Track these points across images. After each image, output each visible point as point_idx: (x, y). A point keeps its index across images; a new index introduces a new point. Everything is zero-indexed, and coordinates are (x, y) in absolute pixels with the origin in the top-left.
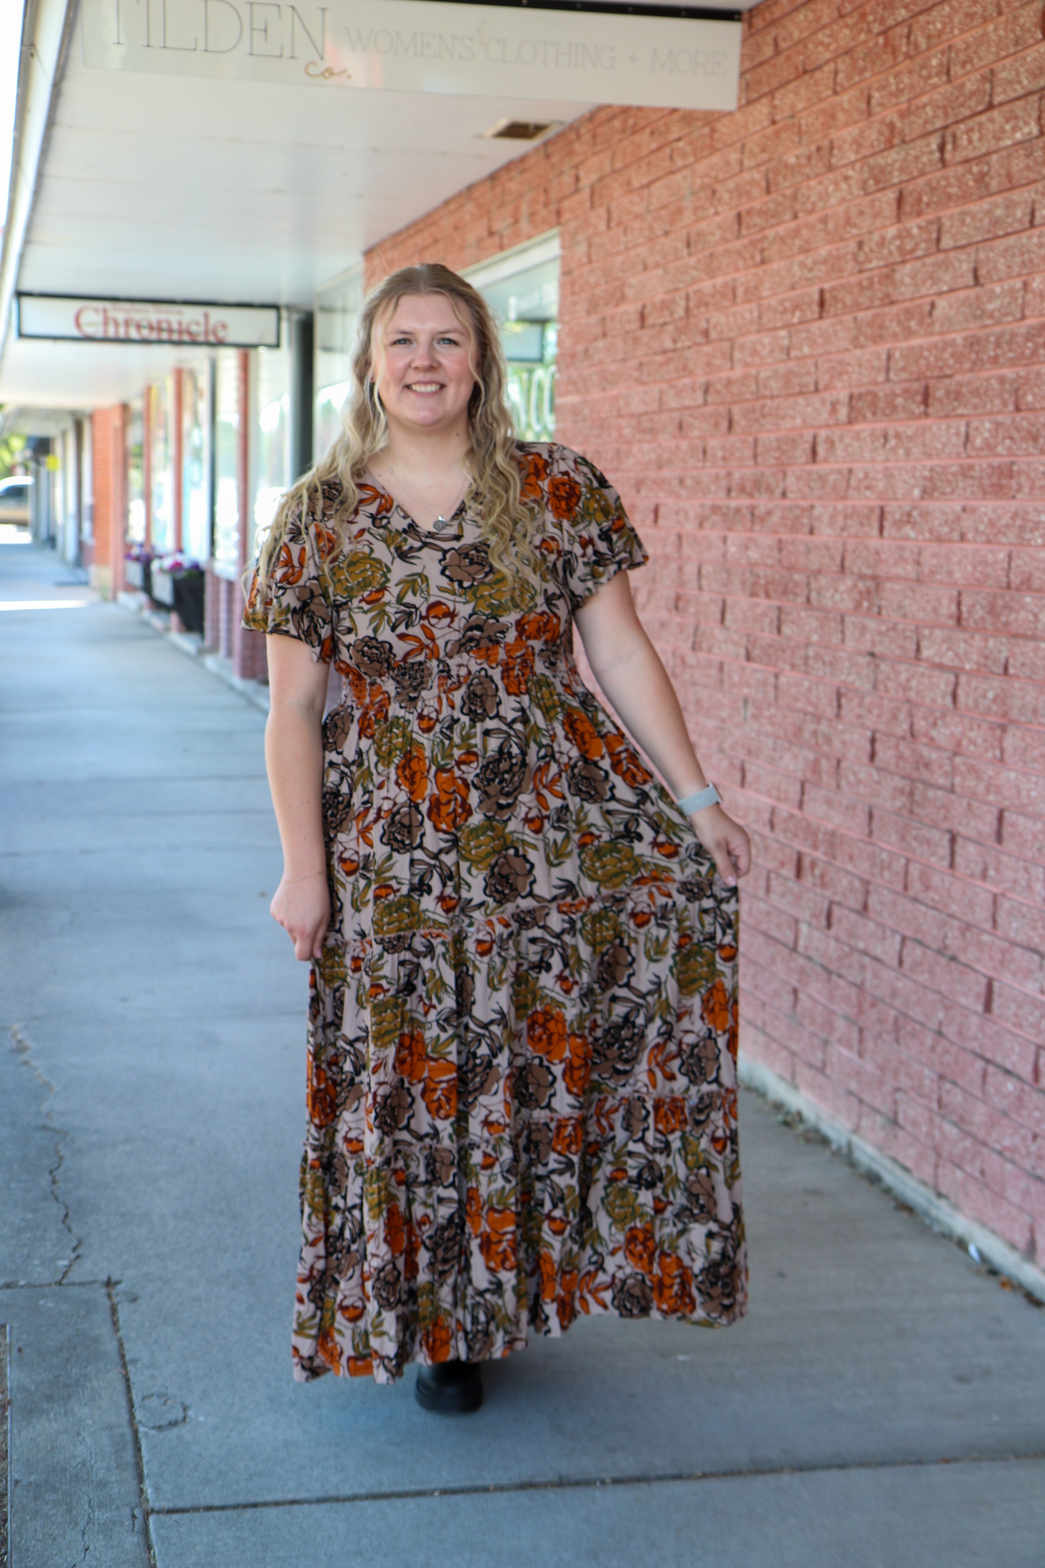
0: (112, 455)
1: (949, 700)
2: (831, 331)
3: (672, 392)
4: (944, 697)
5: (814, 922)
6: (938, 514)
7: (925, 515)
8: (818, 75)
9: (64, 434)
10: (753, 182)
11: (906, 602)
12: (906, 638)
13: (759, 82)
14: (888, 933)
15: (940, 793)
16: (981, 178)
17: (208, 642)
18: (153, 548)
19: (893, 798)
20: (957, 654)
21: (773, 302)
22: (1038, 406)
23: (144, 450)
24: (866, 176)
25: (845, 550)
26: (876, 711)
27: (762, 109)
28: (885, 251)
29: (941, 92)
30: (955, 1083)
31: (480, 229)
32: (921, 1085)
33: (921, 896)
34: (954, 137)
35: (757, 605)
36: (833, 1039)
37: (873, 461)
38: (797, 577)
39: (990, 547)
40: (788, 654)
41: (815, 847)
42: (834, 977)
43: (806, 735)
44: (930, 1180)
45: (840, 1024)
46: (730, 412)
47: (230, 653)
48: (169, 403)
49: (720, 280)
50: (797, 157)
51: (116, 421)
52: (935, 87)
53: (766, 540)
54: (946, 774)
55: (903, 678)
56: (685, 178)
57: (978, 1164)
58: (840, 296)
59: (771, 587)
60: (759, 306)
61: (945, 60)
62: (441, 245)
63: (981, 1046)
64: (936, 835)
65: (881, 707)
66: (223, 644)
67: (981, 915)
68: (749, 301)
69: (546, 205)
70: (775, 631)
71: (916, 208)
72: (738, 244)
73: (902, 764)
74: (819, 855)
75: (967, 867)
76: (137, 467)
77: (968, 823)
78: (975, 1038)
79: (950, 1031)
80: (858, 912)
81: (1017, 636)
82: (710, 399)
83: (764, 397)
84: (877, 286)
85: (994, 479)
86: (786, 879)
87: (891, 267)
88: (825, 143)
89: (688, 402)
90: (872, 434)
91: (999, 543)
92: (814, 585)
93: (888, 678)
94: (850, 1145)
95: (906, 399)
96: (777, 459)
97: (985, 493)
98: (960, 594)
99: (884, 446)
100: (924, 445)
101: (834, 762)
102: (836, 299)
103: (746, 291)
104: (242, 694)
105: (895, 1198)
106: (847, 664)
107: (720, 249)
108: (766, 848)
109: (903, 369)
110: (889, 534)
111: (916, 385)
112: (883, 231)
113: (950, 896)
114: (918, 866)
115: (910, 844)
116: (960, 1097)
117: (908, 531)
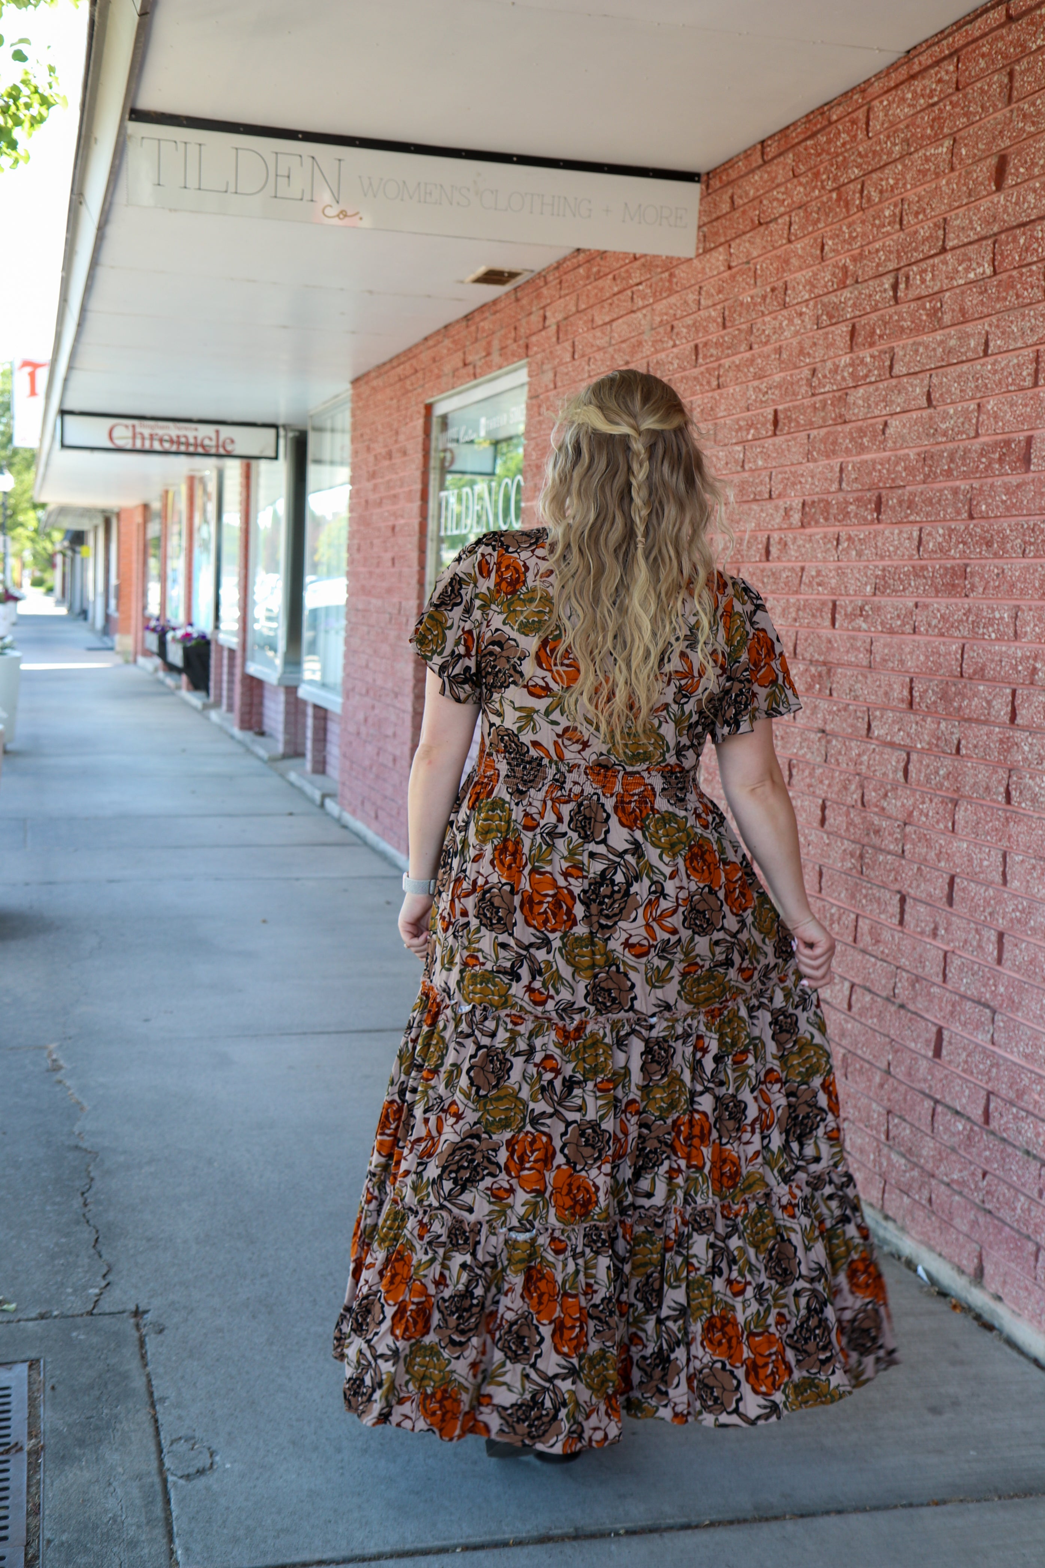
0: (135, 545)
1: (900, 774)
2: (784, 446)
4: (895, 772)
6: (890, 609)
7: (877, 609)
8: (773, 226)
9: (96, 527)
10: (710, 319)
11: (858, 686)
12: (857, 718)
13: (717, 233)
15: (890, 857)
16: (934, 313)
17: (212, 698)
18: (167, 621)
19: (843, 860)
20: (908, 735)
21: (729, 421)
22: (991, 514)
23: (161, 542)
24: (819, 312)
25: (797, 639)
26: (826, 782)
27: (719, 257)
28: (839, 378)
29: (894, 238)
30: (902, 1118)
31: (456, 360)
32: (869, 1118)
33: (870, 948)
34: (907, 277)
37: (825, 560)
39: (942, 639)
44: (878, 1203)
47: (230, 708)
48: (182, 505)
50: (752, 297)
51: (139, 519)
52: (888, 234)
54: (896, 839)
55: (854, 753)
56: (645, 315)
57: (925, 1193)
58: (794, 416)
60: (716, 425)
61: (897, 211)
62: (420, 375)
63: (930, 1087)
64: (886, 895)
65: (833, 777)
66: (225, 701)
67: (932, 969)
68: (705, 420)
69: (516, 340)
71: (869, 340)
72: (696, 372)
73: (852, 830)
75: (917, 926)
76: (155, 556)
77: (918, 886)
78: (925, 1080)
79: (899, 1071)
81: (969, 720)
84: (829, 408)
85: (948, 579)
88: (779, 284)
90: (825, 537)
91: (952, 636)
93: (839, 753)
95: (859, 507)
96: (732, 557)
97: (937, 591)
98: (911, 681)
99: (836, 547)
100: (876, 547)
102: (790, 419)
104: (241, 743)
106: (798, 739)
107: (678, 376)
109: (856, 480)
110: (841, 626)
111: (869, 494)
112: (837, 360)
113: (899, 950)
114: (867, 921)
115: (860, 901)
116: (908, 1132)
117: (861, 623)
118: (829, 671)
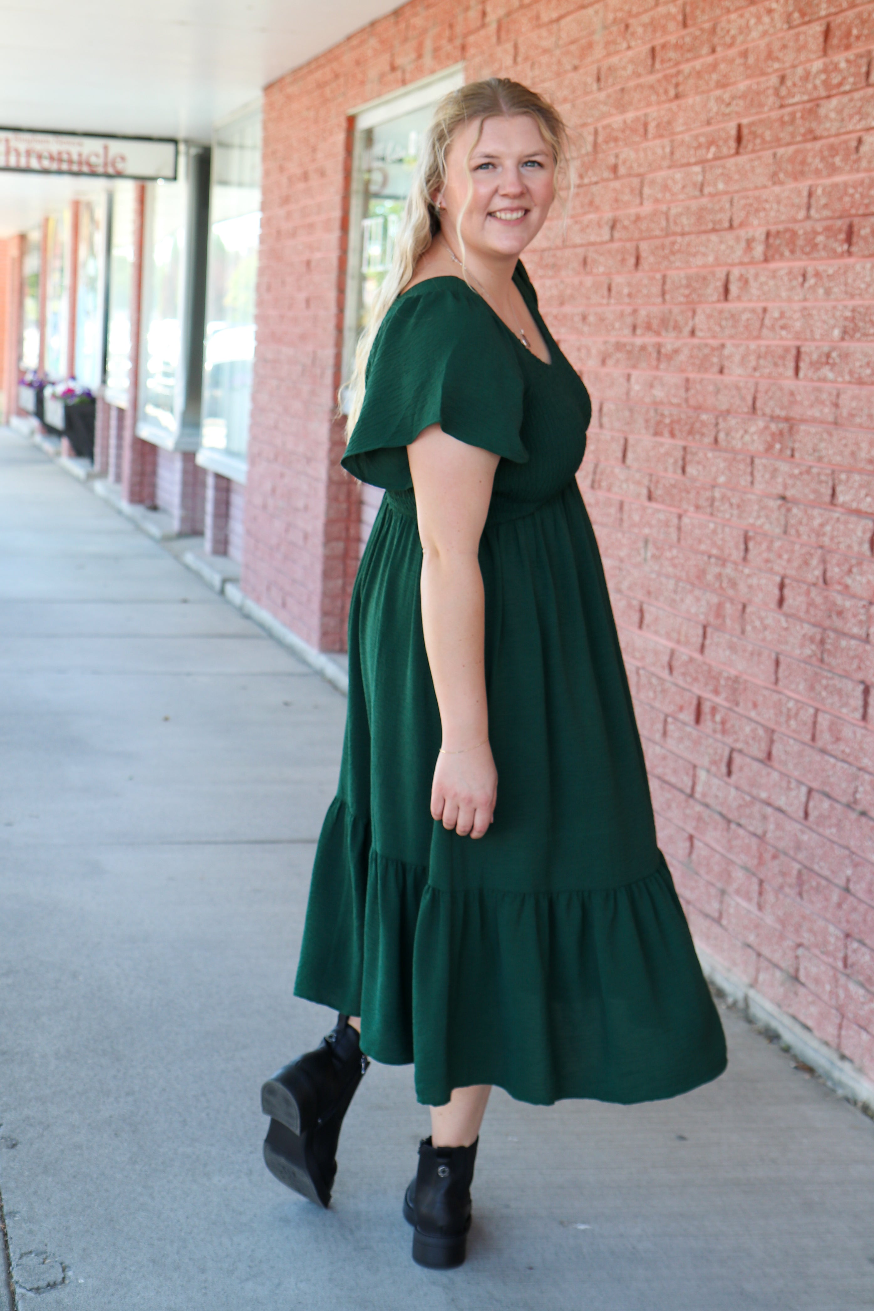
1: (866, 547)
2: (748, 167)
3: (577, 227)
4: (860, 544)
5: (714, 769)
6: (859, 355)
7: (845, 356)
10: (668, 16)
11: (822, 445)
12: (821, 482)
14: (793, 784)
15: (853, 642)
17: (97, 467)
18: (46, 375)
19: (802, 646)
21: (687, 137)
23: (40, 279)
24: (791, 8)
25: (756, 391)
26: (786, 556)
28: (810, 86)
30: (862, 942)
31: (383, 63)
32: (826, 942)
33: (830, 747)
35: (662, 445)
36: (731, 889)
37: (789, 300)
38: (704, 417)
40: (692, 495)
41: (716, 692)
42: (733, 826)
43: (710, 577)
44: (833, 1041)
45: (739, 875)
46: (637, 248)
47: (118, 478)
48: (65, 235)
49: (630, 115)
51: (13, 251)
53: (672, 378)
54: (861, 622)
55: (816, 522)
56: (597, 12)
58: (759, 131)
59: (677, 427)
60: (672, 141)
62: (342, 80)
64: (848, 685)
65: (793, 551)
66: (112, 470)
68: (661, 136)
69: (451, 40)
70: (679, 471)
71: (845, 41)
72: (652, 79)
73: (812, 611)
74: (720, 700)
76: (33, 296)
80: (761, 761)
82: (617, 235)
83: (675, 234)
84: (799, 122)
86: (685, 724)
87: (816, 102)
89: (593, 238)
90: (790, 273)
92: (722, 425)
93: (800, 523)
94: (746, 999)
95: (828, 237)
96: (687, 296)
99: (802, 285)
100: (846, 284)
101: (739, 607)
102: (754, 135)
103: (658, 126)
104: (130, 519)
105: (795, 1058)
106: (756, 507)
107: (631, 84)
108: (664, 691)
109: (826, 206)
110: (805, 376)
111: (839, 223)
112: (808, 65)
113: (862, 749)
114: (827, 717)
115: (820, 693)
116: (867, 958)
117: (826, 372)
118: (791, 429)
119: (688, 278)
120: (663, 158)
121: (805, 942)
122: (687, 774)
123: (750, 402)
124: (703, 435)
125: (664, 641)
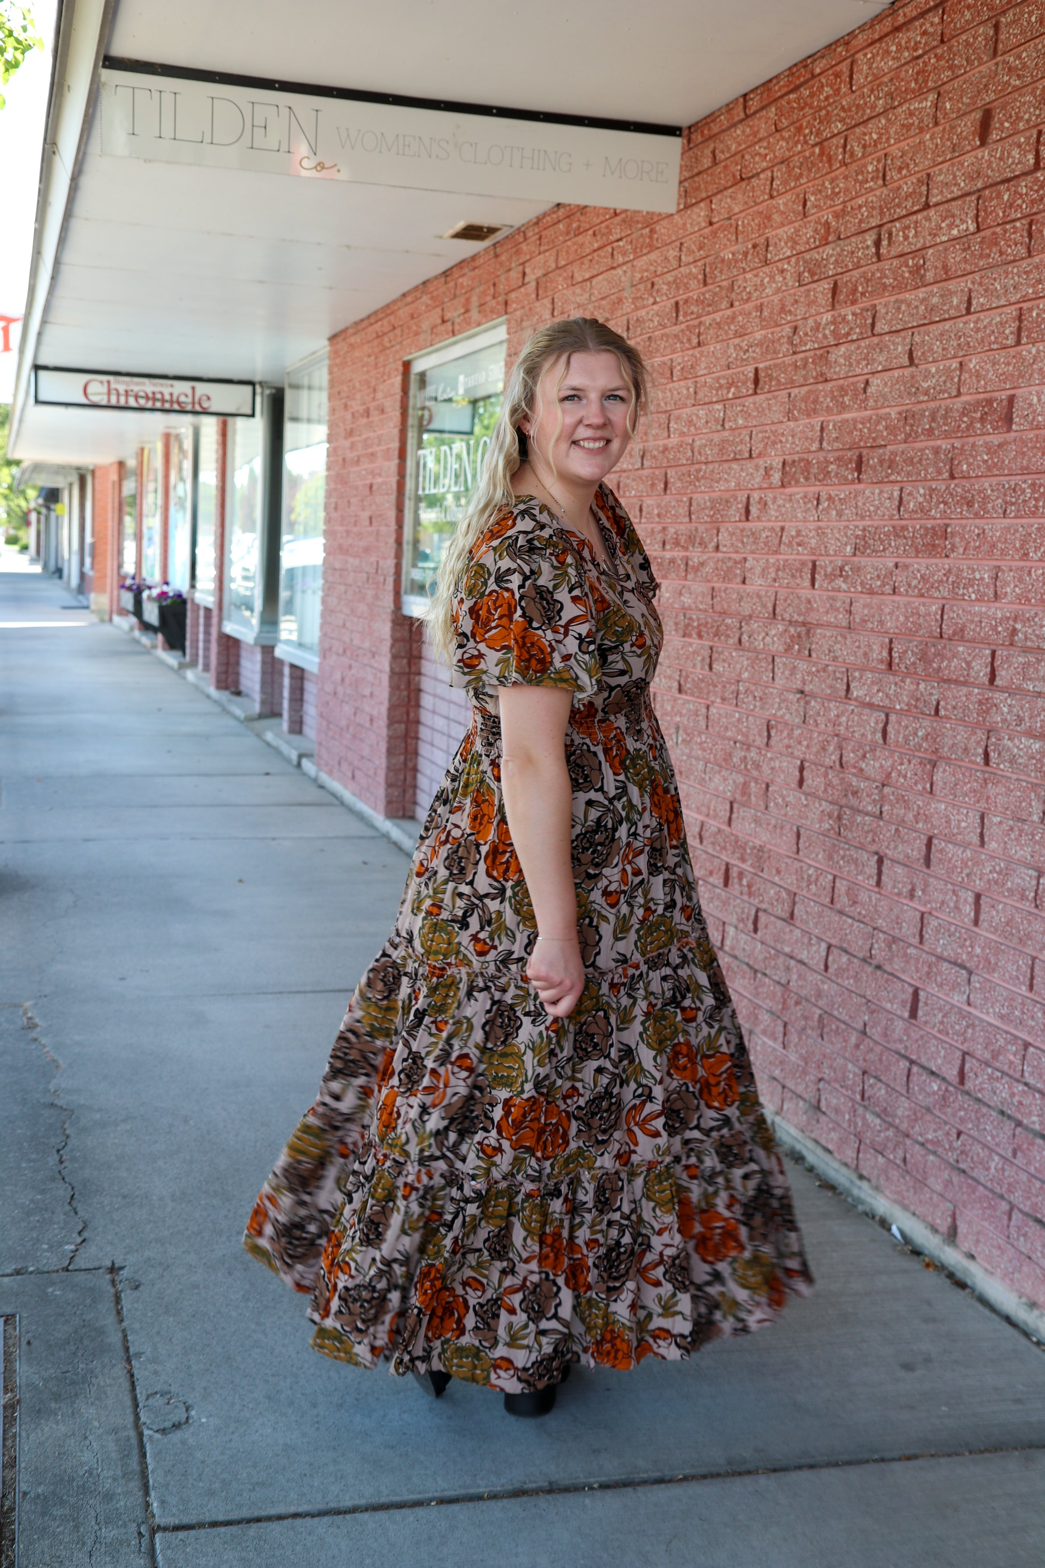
0: (110, 503)
1: (879, 735)
2: (765, 405)
4: (874, 733)
5: (741, 925)
6: (870, 569)
7: (857, 570)
8: (754, 181)
9: (71, 485)
10: (690, 276)
11: (837, 647)
12: (836, 679)
13: (698, 189)
14: (814, 941)
15: (868, 819)
16: (916, 271)
17: (188, 658)
18: (143, 580)
19: (821, 821)
20: (887, 696)
21: (709, 380)
22: (972, 474)
23: (136, 500)
24: (801, 269)
25: (776, 599)
26: (805, 743)
27: (700, 213)
28: (820, 335)
29: (877, 194)
30: (878, 1079)
31: (435, 317)
32: (844, 1078)
33: (847, 909)
34: (890, 234)
35: (691, 645)
37: (805, 520)
38: (729, 621)
39: (922, 600)
40: (719, 688)
41: (743, 859)
42: (759, 975)
43: (736, 760)
44: (852, 1163)
45: (765, 1018)
46: (666, 475)
47: (206, 668)
48: (158, 462)
50: (733, 254)
51: (114, 477)
52: (872, 190)
53: (699, 587)
54: (874, 800)
55: (833, 714)
56: (625, 272)
57: (900, 1153)
58: (775, 374)
59: (704, 629)
60: (696, 383)
61: (880, 166)
62: (398, 331)
63: (906, 1048)
64: (863, 856)
65: (811, 738)
66: (201, 660)
67: (909, 930)
68: (686, 379)
69: (495, 297)
70: (707, 667)
71: (851, 297)
72: (677, 329)
73: (830, 791)
74: (746, 866)
75: (894, 887)
76: (130, 514)
77: (896, 847)
78: (901, 1041)
79: (875, 1032)
80: (784, 920)
81: (949, 681)
82: (647, 463)
83: (699, 462)
84: (811, 366)
85: (928, 539)
86: (714, 886)
88: (762, 240)
90: (805, 497)
91: (931, 597)
92: (745, 628)
93: (818, 714)
95: (839, 466)
96: (711, 517)
97: (918, 551)
98: (891, 642)
99: (817, 507)
100: (857, 507)
101: (764, 786)
102: (771, 378)
103: (683, 370)
104: (216, 702)
105: (818, 1177)
106: (777, 700)
107: (658, 333)
109: (837, 439)
110: (821, 586)
111: (849, 454)
112: (818, 318)
113: (876, 911)
114: (845, 882)
115: (838, 862)
116: (883, 1092)
117: (840, 582)
118: (808, 632)
119: (712, 501)
120: (687, 398)
121: (825, 1076)
122: (717, 930)
123: (771, 609)
124: (728, 636)
125: (695, 815)
